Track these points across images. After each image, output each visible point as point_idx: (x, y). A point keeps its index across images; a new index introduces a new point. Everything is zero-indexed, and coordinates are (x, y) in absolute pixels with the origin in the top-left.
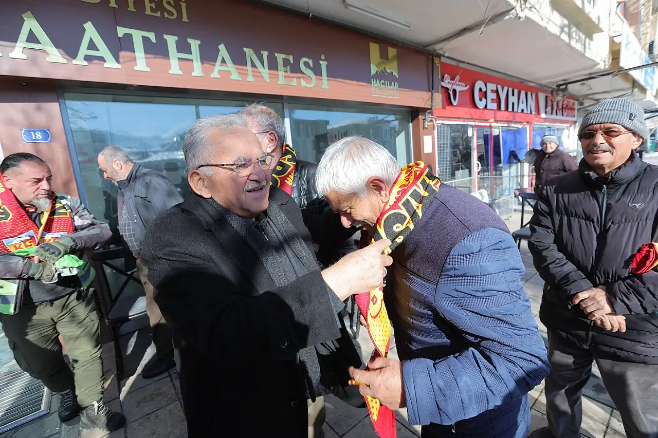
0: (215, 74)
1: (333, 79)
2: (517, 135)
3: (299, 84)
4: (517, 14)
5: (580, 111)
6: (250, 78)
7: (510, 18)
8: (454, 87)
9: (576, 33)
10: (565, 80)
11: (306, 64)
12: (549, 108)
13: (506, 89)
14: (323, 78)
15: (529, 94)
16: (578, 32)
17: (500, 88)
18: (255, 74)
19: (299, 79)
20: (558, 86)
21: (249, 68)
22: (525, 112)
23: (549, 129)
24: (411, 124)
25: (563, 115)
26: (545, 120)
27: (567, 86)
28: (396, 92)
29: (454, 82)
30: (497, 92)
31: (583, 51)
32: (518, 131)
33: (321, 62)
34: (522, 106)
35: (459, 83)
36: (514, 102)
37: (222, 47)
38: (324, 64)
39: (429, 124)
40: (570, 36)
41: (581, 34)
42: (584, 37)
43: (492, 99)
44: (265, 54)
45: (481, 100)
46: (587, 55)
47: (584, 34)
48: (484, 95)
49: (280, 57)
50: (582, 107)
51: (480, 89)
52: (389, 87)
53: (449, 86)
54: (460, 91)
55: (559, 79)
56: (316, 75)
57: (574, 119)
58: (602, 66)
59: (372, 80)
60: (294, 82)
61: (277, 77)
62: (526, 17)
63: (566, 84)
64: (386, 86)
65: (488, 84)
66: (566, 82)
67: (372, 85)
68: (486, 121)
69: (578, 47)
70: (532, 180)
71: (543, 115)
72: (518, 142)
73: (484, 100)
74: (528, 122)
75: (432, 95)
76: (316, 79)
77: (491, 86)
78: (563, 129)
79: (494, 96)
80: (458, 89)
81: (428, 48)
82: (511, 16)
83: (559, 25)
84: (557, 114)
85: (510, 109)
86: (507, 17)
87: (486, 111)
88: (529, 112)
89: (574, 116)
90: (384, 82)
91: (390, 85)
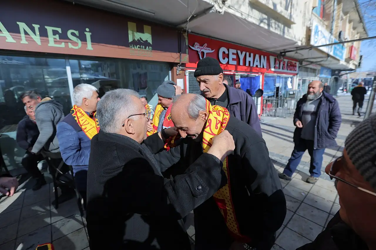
1: (97, 44)
2: (252, 80)
3: (67, 46)
4: (217, 10)
5: (300, 68)
6: (24, 41)
7: (213, 12)
8: (203, 50)
9: (275, 24)
10: (284, 50)
11: (73, 34)
12: (277, 66)
13: (244, 53)
14: (88, 43)
15: (262, 57)
16: (277, 23)
17: (239, 52)
18: (28, 39)
19: (66, 43)
20: (281, 53)
21: (23, 35)
22: (259, 67)
23: (279, 77)
24: (170, 71)
25: (287, 70)
26: (275, 72)
27: (285, 53)
28: (150, 53)
29: (202, 47)
30: (237, 54)
31: (282, 34)
32: (254, 78)
33: (86, 33)
34: (257, 63)
35: (207, 48)
36: (250, 60)
38: (88, 35)
39: (179, 72)
40: (269, 25)
41: (280, 24)
42: (282, 26)
43: (233, 58)
44: (36, 27)
45: (224, 59)
46: (286, 36)
47: (283, 24)
48: (227, 56)
49: (50, 29)
50: (301, 65)
51: (224, 53)
52: (144, 49)
53: (199, 50)
54: (207, 53)
55: (281, 49)
56: (81, 41)
57: (296, 72)
58: (299, 44)
59: (130, 45)
60: (63, 45)
61: (48, 41)
62: (225, 12)
63: (285, 52)
64: (142, 49)
65: (230, 50)
66: (285, 51)
67: (130, 48)
68: (230, 71)
69: (278, 32)
70: (263, 106)
71: (273, 69)
72: (253, 84)
73: (226, 59)
74: (262, 73)
75: (180, 55)
76: (82, 43)
77: (232, 51)
78: (288, 78)
79: (235, 57)
80: (206, 52)
81: (177, 27)
82: (213, 11)
83: (258, 19)
84: (283, 69)
85: (247, 65)
86: (211, 11)
87: (229, 66)
88: (262, 67)
89: (296, 71)
90: (140, 47)
91: (145, 48)
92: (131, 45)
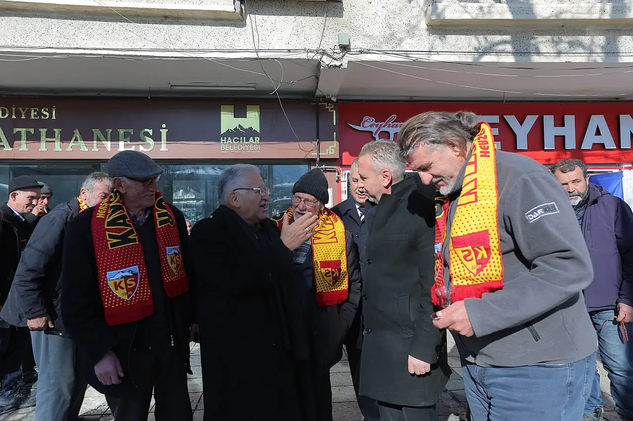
0: (69, 149)
11: (146, 134)
14: (162, 142)
18: (100, 145)
19: (138, 145)
28: (255, 146)
33: (161, 130)
37: (77, 131)
38: (164, 132)
44: (109, 131)
49: (121, 131)
56: (155, 141)
61: (118, 146)
64: (241, 142)
67: (222, 142)
75: (318, 144)
76: (155, 144)
90: (238, 139)
91: (247, 140)
92: (223, 139)
